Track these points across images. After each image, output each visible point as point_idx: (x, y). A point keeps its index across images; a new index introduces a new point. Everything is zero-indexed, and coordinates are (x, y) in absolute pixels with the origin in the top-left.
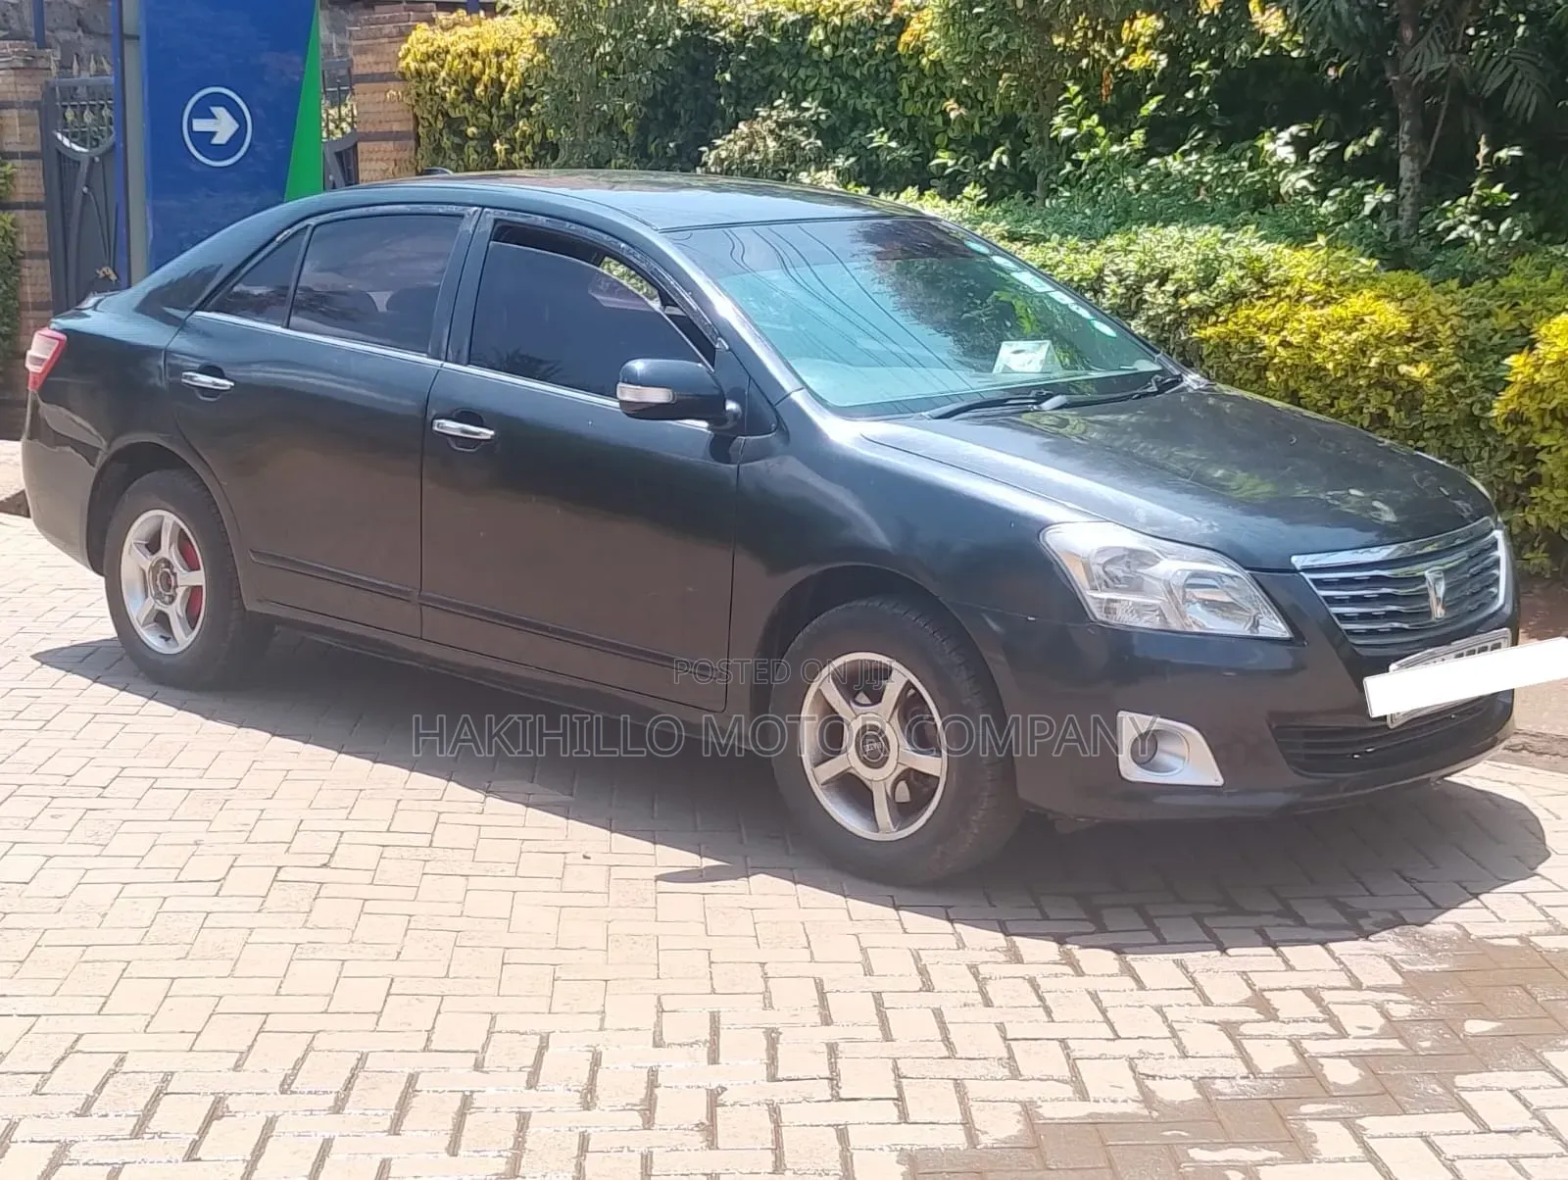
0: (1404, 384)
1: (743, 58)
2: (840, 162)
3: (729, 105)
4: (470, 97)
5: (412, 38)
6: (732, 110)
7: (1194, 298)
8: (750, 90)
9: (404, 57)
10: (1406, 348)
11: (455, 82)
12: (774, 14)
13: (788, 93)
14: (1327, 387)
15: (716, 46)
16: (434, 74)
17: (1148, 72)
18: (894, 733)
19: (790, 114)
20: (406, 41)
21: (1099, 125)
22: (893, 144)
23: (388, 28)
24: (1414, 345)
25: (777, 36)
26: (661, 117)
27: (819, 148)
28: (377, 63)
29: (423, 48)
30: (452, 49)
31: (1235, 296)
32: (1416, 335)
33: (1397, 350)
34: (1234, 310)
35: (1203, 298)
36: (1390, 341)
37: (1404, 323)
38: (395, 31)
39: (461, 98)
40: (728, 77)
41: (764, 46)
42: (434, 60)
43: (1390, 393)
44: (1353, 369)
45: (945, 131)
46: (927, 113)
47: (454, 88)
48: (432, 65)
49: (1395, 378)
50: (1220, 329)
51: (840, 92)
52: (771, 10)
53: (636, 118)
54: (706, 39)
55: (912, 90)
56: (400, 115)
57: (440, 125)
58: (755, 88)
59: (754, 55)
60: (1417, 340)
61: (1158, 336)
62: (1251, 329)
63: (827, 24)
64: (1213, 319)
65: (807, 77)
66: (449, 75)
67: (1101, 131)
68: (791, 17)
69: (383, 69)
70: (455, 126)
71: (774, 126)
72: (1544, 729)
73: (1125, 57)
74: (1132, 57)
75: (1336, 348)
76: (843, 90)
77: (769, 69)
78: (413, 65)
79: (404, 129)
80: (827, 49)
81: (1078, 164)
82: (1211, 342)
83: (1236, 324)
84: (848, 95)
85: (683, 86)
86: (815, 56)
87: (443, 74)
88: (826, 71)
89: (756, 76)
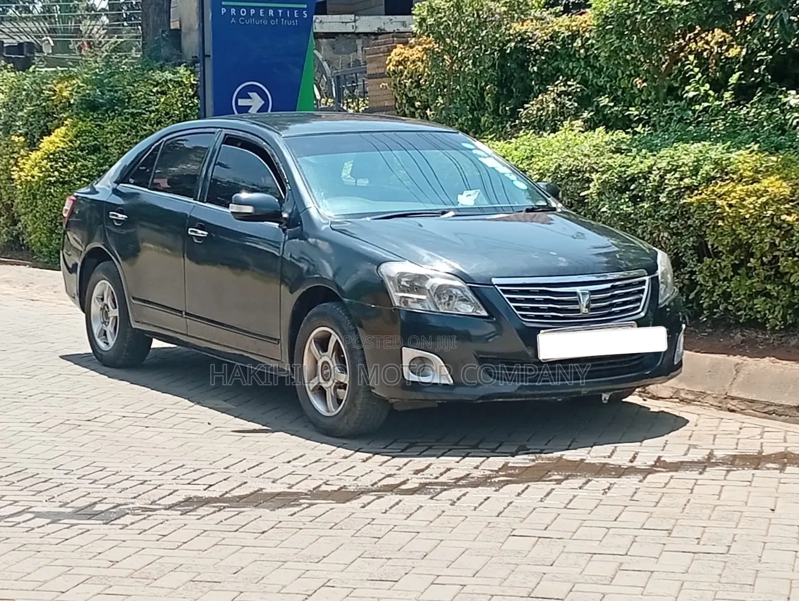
0: (785, 225)
1: (543, 58)
2: (586, 115)
3: (536, 84)
4: (418, 86)
5: (393, 54)
6: (537, 87)
7: (687, 181)
8: (547, 76)
9: (389, 64)
10: (787, 206)
11: (411, 77)
12: (559, 32)
13: (563, 77)
14: (750, 228)
15: (531, 52)
16: (402, 72)
17: (737, 57)
18: (333, 364)
19: (563, 89)
20: (390, 55)
21: (710, 89)
22: (612, 104)
23: (383, 48)
24: (791, 204)
25: (559, 45)
26: (505, 93)
27: (576, 107)
28: (378, 68)
29: (397, 58)
30: (410, 58)
31: (709, 180)
32: (794, 198)
33: (782, 207)
34: (707, 187)
35: (691, 181)
36: (780, 202)
37: (787, 192)
38: (386, 49)
39: (414, 85)
40: (535, 69)
41: (554, 51)
42: (402, 65)
43: (778, 231)
44: (760, 218)
45: (640, 96)
46: (630, 86)
47: (410, 80)
48: (401, 67)
49: (779, 222)
50: (698, 197)
51: (589, 76)
52: (557, 30)
53: (492, 93)
54: (526, 48)
55: (623, 73)
56: (388, 97)
57: (404, 101)
58: (550, 74)
59: (549, 56)
60: (792, 201)
61: (672, 202)
62: (714, 197)
63: (583, 37)
64: (696, 192)
65: (573, 67)
66: (408, 73)
67: (711, 92)
68: (567, 34)
69: (381, 71)
70: (411, 101)
71: (555, 95)
72: (783, 402)
73: (727, 50)
74: (731, 50)
75: (751, 206)
76: (591, 74)
77: (556, 63)
78: (392, 68)
79: (391, 104)
80: (582, 51)
81: (694, 112)
82: (694, 205)
83: (706, 194)
84: (594, 76)
85: (515, 74)
86: (577, 56)
87: (405, 73)
88: (582, 63)
89: (550, 68)
